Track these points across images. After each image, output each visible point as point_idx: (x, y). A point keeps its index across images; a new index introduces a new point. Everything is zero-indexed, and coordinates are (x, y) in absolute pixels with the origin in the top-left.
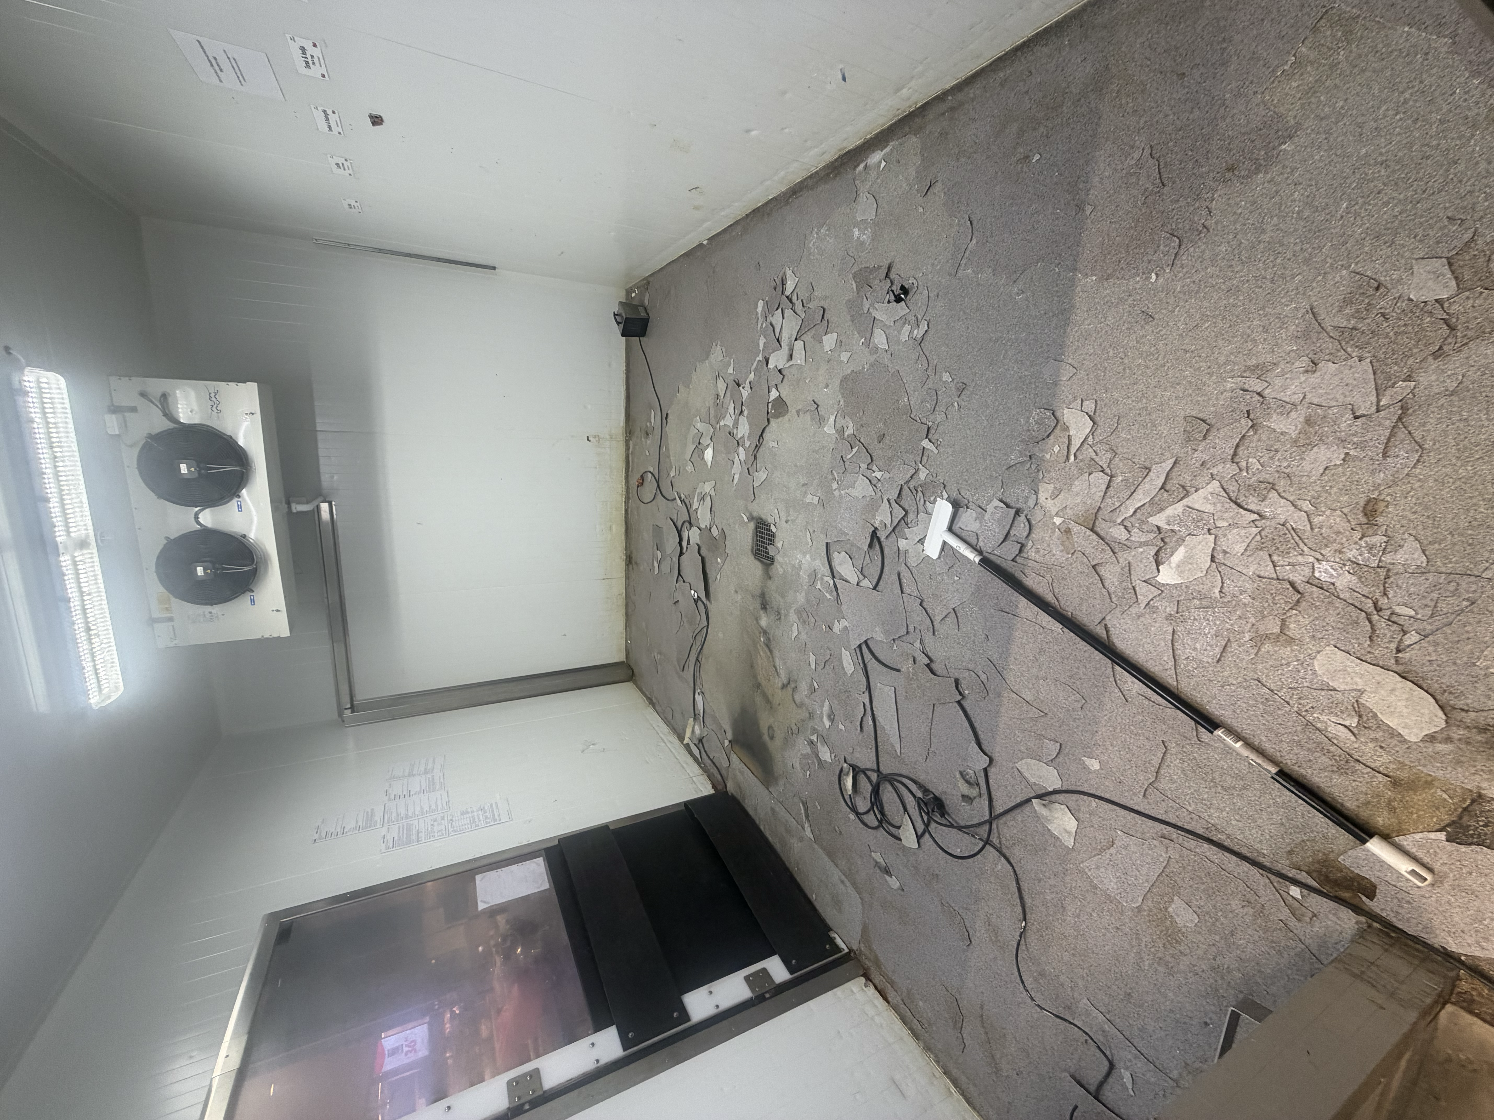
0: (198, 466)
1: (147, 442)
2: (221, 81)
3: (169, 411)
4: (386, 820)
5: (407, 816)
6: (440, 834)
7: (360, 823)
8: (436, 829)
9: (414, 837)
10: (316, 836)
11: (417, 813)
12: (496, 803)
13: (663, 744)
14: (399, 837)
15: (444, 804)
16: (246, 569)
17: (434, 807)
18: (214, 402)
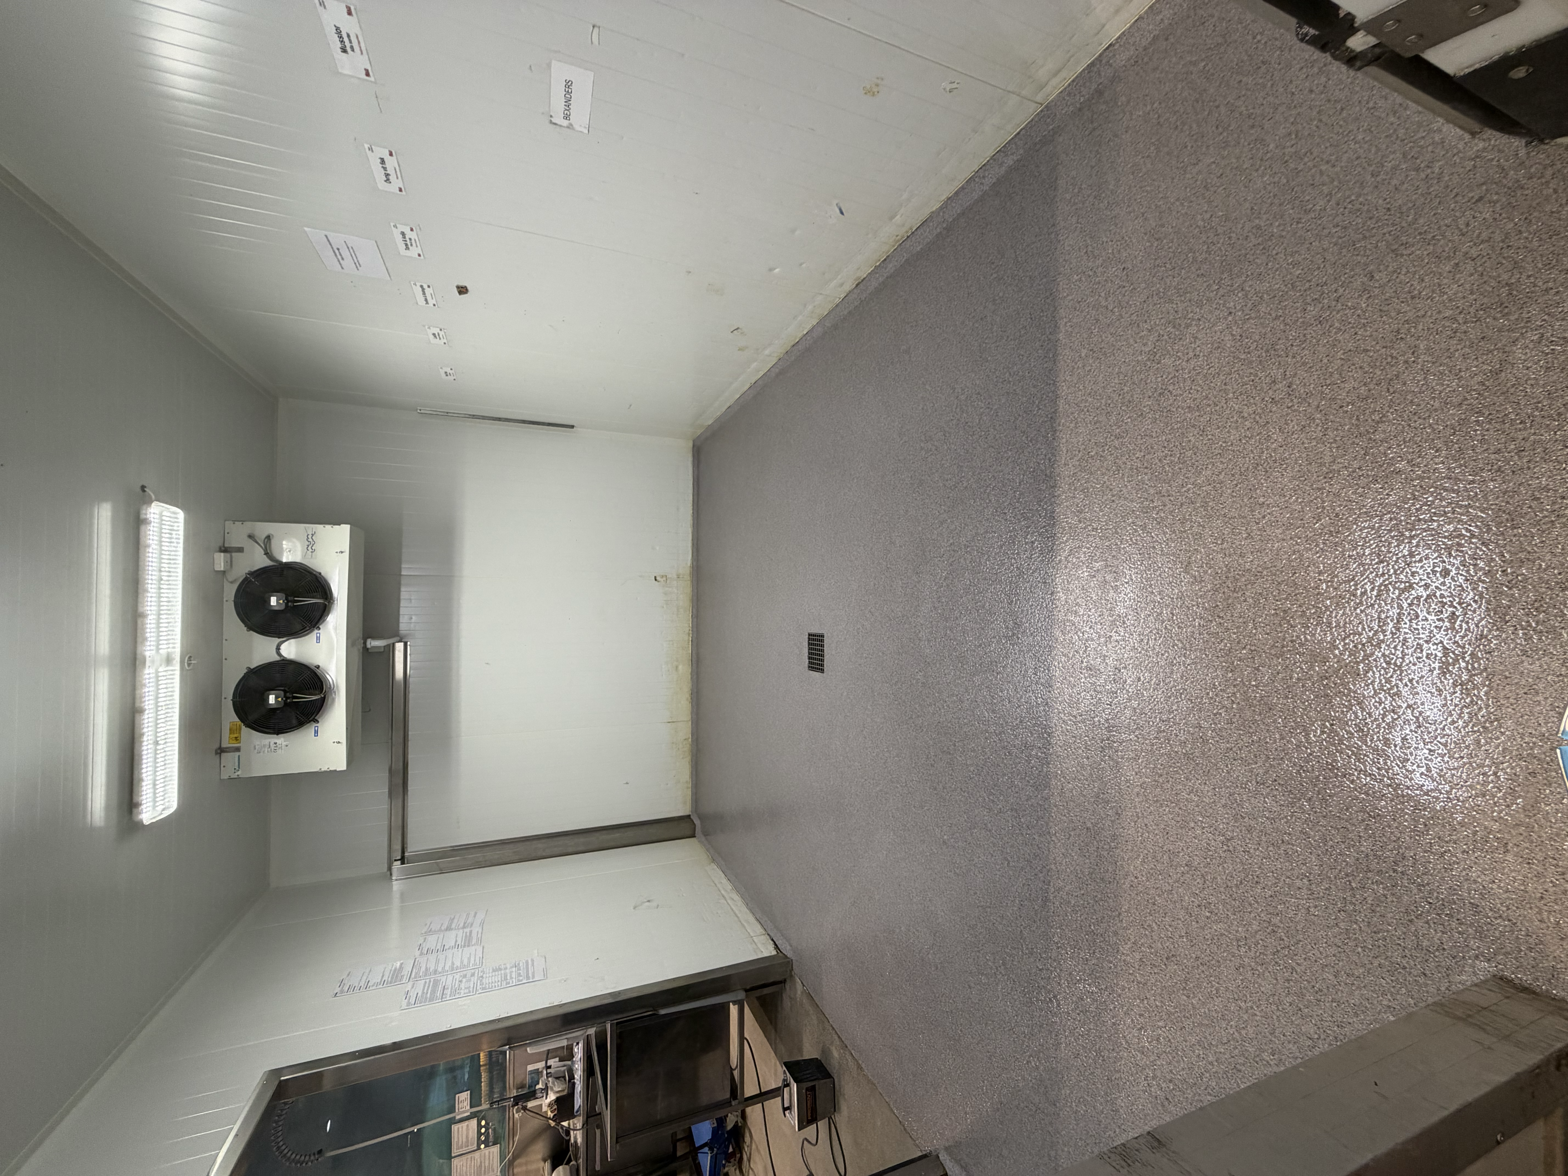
0: (286, 599)
1: (246, 577)
2: (342, 268)
3: (270, 550)
4: (413, 976)
5: (435, 972)
6: (467, 991)
7: (386, 978)
8: (463, 986)
9: (439, 994)
10: (338, 990)
11: (447, 968)
12: (533, 960)
13: (723, 901)
14: (423, 993)
15: (477, 959)
16: (314, 698)
17: (465, 962)
18: (310, 544)
